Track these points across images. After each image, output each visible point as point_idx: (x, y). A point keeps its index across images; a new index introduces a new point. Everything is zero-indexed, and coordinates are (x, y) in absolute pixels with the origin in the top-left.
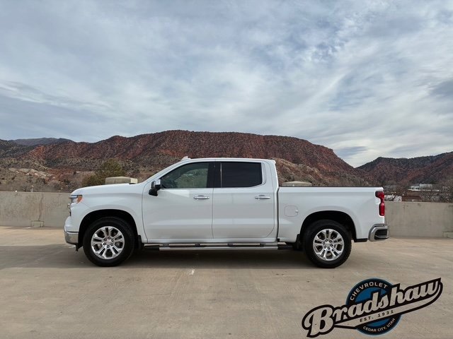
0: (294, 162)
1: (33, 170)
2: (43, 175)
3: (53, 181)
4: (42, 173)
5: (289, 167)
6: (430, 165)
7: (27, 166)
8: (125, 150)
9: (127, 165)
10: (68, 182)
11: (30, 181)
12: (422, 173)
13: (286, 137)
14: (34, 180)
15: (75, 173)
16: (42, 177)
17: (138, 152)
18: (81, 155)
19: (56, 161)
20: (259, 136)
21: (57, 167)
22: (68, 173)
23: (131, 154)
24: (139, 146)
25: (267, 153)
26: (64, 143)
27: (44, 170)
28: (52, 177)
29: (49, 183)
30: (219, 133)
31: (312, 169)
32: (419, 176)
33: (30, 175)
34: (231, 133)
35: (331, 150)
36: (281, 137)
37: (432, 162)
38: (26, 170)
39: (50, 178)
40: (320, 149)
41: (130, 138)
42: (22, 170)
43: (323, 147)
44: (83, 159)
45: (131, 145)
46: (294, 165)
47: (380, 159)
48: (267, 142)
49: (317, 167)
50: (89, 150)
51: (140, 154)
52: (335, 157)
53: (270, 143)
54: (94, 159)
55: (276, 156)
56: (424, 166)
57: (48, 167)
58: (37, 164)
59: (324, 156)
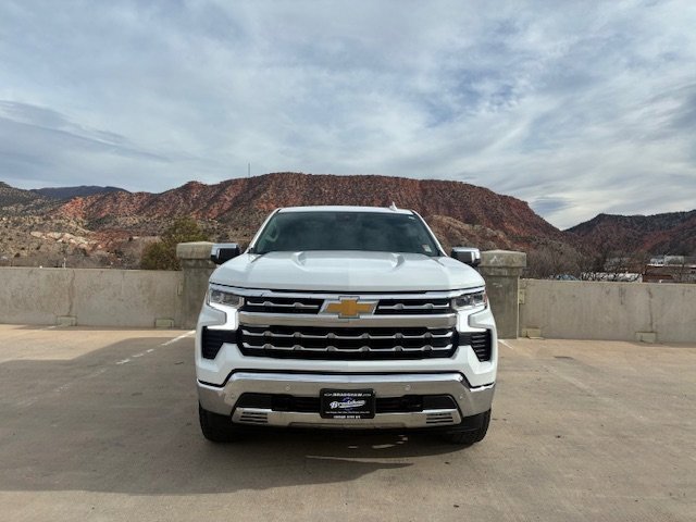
0: (466, 222)
1: (68, 235)
2: (84, 243)
3: (99, 252)
4: (81, 239)
5: (459, 230)
6: (680, 225)
7: (59, 228)
8: (205, 204)
9: (210, 226)
10: (121, 253)
11: (64, 252)
12: (668, 239)
13: (455, 183)
14: (69, 250)
15: (131, 239)
16: (81, 246)
17: (226, 207)
18: (139, 212)
19: (101, 221)
20: (412, 181)
21: (103, 230)
22: (120, 240)
23: (215, 210)
24: (228, 198)
25: (424, 208)
26: (112, 193)
27: (84, 235)
28: (96, 245)
29: (92, 256)
30: (351, 177)
31: (495, 233)
32: (663, 243)
33: (63, 242)
34: (369, 177)
35: (525, 203)
36: (446, 183)
37: (683, 221)
38: (57, 235)
39: (94, 247)
40: (508, 201)
41: (213, 186)
42: (51, 234)
43: (512, 198)
44: (143, 217)
45: (215, 196)
46: (467, 227)
47: (601, 217)
48: (424, 192)
49: (503, 229)
50: (150, 204)
51: (229, 210)
52: (531, 213)
53: (430, 193)
54: (159, 218)
55: (438, 214)
56: (670, 228)
57: (91, 229)
58: (73, 224)
59: (515, 212)
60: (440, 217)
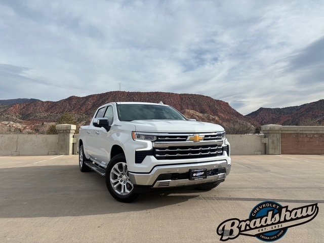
0: (201, 112)
1: (12, 123)
2: (19, 126)
3: (27, 130)
4: (18, 124)
5: (198, 116)
6: (296, 112)
7: (8, 119)
8: (79, 106)
9: (82, 117)
10: (38, 130)
11: (10, 130)
12: (290, 118)
13: (195, 95)
14: (13, 130)
15: (43, 124)
16: (19, 127)
17: (89, 107)
18: (47, 111)
19: (28, 115)
20: (176, 94)
21: (29, 120)
22: (38, 124)
23: (84, 109)
24: (90, 103)
25: (182, 107)
26: (34, 102)
27: (20, 122)
28: (26, 127)
29: (24, 132)
30: (148, 93)
31: (214, 117)
32: (288, 120)
33: (9, 126)
34: (156, 93)
35: (227, 103)
36: (192, 95)
37: (297, 110)
38: (6, 123)
39: (25, 128)
40: (219, 103)
41: (83, 98)
42: (3, 122)
43: (221, 101)
44: (49, 113)
45: (84, 102)
46: (201, 115)
47: (261, 109)
48: (182, 99)
49: (217, 115)
50: (52, 107)
51: (91, 109)
52: (230, 108)
53: (184, 99)
54: (57, 113)
55: (188, 109)
56: (292, 113)
57: (23, 120)
58: (14, 118)
59: (223, 107)
60: (189, 111)
